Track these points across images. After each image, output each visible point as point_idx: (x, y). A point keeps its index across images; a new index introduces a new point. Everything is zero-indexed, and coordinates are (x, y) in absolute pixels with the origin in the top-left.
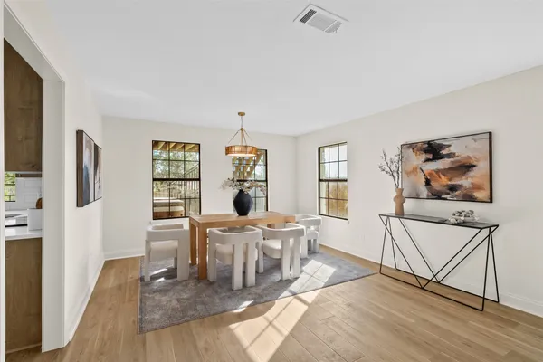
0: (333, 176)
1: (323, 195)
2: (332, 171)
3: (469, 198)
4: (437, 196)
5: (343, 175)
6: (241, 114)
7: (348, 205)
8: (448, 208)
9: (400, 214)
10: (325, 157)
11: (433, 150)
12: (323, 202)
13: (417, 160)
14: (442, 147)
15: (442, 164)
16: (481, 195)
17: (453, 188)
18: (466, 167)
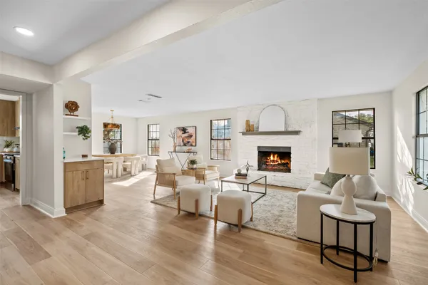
0: (154, 138)
1: (150, 146)
2: (154, 135)
3: (192, 145)
4: (185, 145)
5: (158, 137)
6: (112, 111)
7: (160, 150)
8: (185, 148)
9: (175, 151)
10: (151, 129)
11: (184, 130)
12: (150, 149)
13: (180, 133)
14: (186, 129)
15: (186, 135)
16: (194, 144)
17: (188, 142)
18: (191, 136)
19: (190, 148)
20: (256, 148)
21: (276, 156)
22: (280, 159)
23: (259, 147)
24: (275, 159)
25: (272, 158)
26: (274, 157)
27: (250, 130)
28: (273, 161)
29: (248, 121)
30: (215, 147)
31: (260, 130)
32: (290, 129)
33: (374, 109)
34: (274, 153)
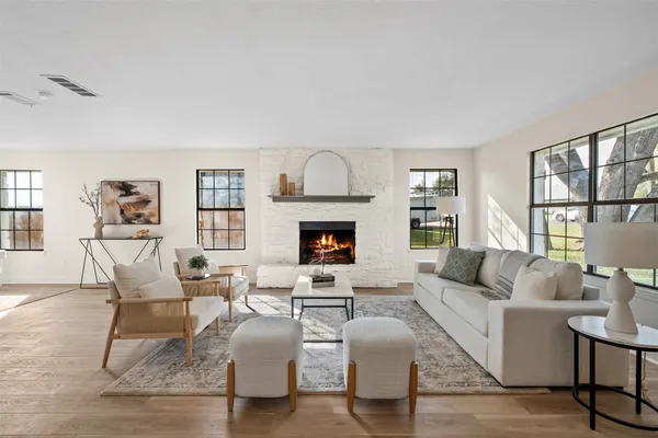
0: (23, 204)
1: (6, 226)
3: (148, 222)
4: (128, 221)
5: (37, 204)
7: (44, 235)
9: (99, 237)
10: (8, 182)
11: (126, 188)
12: (6, 234)
13: (114, 194)
14: (132, 187)
15: (132, 199)
16: (154, 220)
17: (139, 216)
18: (146, 202)
19: (146, 227)
20: (298, 226)
21: (330, 237)
22: (338, 243)
23: (301, 223)
24: (330, 242)
25: (324, 241)
26: (327, 239)
27: (287, 192)
28: (326, 247)
29: (283, 177)
30: (208, 225)
31: (306, 193)
32: (354, 194)
33: (456, 170)
34: (328, 233)
